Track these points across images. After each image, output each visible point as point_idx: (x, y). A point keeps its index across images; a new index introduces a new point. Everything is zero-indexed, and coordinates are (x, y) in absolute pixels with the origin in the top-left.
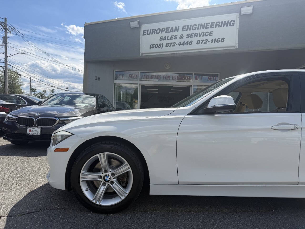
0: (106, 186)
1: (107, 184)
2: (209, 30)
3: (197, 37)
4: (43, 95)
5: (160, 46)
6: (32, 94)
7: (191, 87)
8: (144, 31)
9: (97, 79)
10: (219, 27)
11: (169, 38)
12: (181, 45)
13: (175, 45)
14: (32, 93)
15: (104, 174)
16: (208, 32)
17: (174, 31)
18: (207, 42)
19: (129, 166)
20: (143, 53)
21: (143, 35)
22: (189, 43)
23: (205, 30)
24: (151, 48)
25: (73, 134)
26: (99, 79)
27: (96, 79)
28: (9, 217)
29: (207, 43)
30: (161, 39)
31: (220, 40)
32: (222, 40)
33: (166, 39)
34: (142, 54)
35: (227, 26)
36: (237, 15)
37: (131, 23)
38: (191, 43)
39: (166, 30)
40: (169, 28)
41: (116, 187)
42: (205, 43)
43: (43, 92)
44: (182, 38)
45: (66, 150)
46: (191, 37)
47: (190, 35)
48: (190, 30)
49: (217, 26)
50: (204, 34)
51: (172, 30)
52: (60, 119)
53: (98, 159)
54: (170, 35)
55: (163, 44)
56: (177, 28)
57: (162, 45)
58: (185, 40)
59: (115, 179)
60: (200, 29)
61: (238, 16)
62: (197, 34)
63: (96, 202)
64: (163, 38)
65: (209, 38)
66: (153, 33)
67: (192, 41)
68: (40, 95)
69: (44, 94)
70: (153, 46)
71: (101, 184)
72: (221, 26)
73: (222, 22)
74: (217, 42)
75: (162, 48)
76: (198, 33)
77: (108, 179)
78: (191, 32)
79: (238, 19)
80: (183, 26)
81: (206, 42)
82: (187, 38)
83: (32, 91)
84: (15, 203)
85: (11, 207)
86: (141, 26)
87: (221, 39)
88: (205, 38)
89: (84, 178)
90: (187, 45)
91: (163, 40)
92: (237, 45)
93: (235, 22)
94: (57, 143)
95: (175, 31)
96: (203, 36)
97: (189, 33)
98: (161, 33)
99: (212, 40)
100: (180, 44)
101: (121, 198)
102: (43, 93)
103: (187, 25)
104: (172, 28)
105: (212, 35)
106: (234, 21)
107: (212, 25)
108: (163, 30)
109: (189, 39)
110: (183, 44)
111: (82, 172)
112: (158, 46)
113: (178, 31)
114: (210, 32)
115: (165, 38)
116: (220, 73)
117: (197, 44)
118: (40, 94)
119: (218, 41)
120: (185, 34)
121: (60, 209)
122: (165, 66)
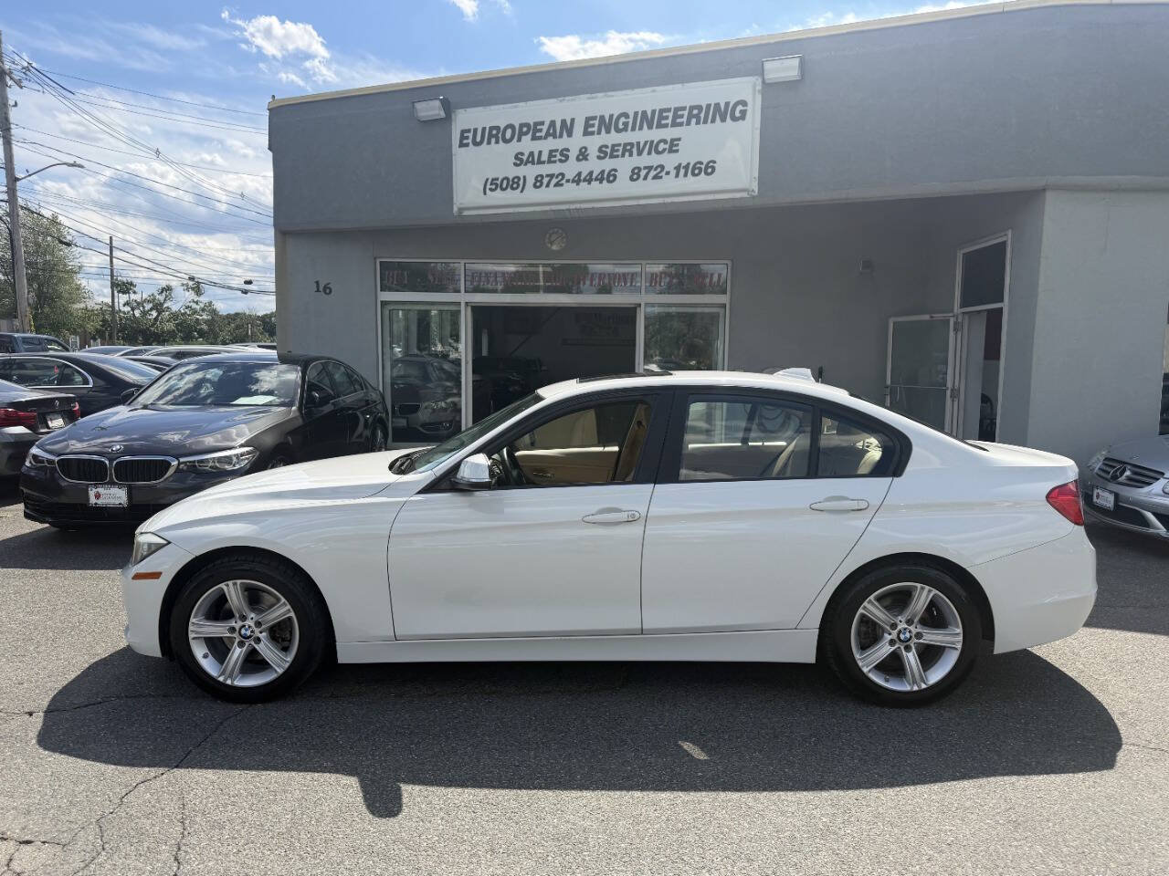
0: (245, 648)
1: (247, 644)
2: (668, 133)
3: (631, 155)
4: (161, 304)
5: (515, 186)
6: (122, 302)
7: (638, 309)
8: (463, 132)
9: (321, 289)
10: (698, 123)
11: (545, 157)
12: (582, 184)
13: (564, 182)
14: (123, 298)
15: (240, 623)
16: (665, 141)
17: (558, 134)
18: (663, 174)
19: (289, 607)
20: (461, 206)
21: (462, 145)
22: (605, 176)
23: (655, 135)
24: (488, 191)
25: (169, 543)
26: (328, 291)
27: (318, 291)
28: (48, 712)
29: (661, 177)
30: (519, 160)
31: (703, 167)
32: (709, 168)
33: (533, 163)
34: (461, 210)
35: (723, 120)
36: (755, 83)
37: (418, 106)
38: (611, 177)
39: (533, 130)
40: (542, 123)
41: (266, 649)
42: (656, 177)
43: (162, 292)
44: (585, 158)
45: (156, 575)
46: (612, 156)
47: (609, 150)
48: (608, 132)
49: (694, 120)
50: (653, 147)
51: (551, 133)
52: (182, 460)
53: (224, 595)
54: (546, 146)
55: (524, 177)
56: (569, 123)
57: (521, 182)
58: (594, 165)
59: (264, 634)
60: (641, 128)
61: (759, 88)
62: (632, 145)
63: (226, 680)
64: (525, 158)
65: (669, 161)
66: (493, 140)
67: (616, 170)
68: (151, 305)
69: (165, 300)
70: (495, 184)
71: (236, 644)
72: (705, 122)
73: (708, 106)
74: (694, 174)
75: (522, 192)
76: (634, 141)
77: (248, 633)
78: (614, 138)
79: (759, 98)
80: (588, 119)
81: (659, 172)
82: (599, 158)
83: (119, 292)
84: (59, 686)
85: (52, 694)
86: (453, 117)
87: (705, 163)
88: (654, 160)
89: (197, 633)
90: (601, 182)
91: (526, 164)
92: (755, 186)
93: (749, 108)
94: (139, 558)
95: (561, 136)
96: (649, 153)
97: (606, 143)
98: (519, 140)
99: (678, 168)
100: (577, 180)
101: (276, 671)
102: (161, 298)
103: (598, 114)
104: (553, 123)
105: (677, 151)
106: (744, 103)
107: (676, 116)
108: (525, 129)
109: (608, 164)
110: (589, 180)
111: (193, 620)
112: (511, 183)
113: (570, 135)
114: (672, 140)
115: (533, 159)
116: (732, 261)
117: (632, 179)
118: (152, 300)
119: (697, 172)
120: (593, 143)
121: (153, 696)
122: (547, 240)
